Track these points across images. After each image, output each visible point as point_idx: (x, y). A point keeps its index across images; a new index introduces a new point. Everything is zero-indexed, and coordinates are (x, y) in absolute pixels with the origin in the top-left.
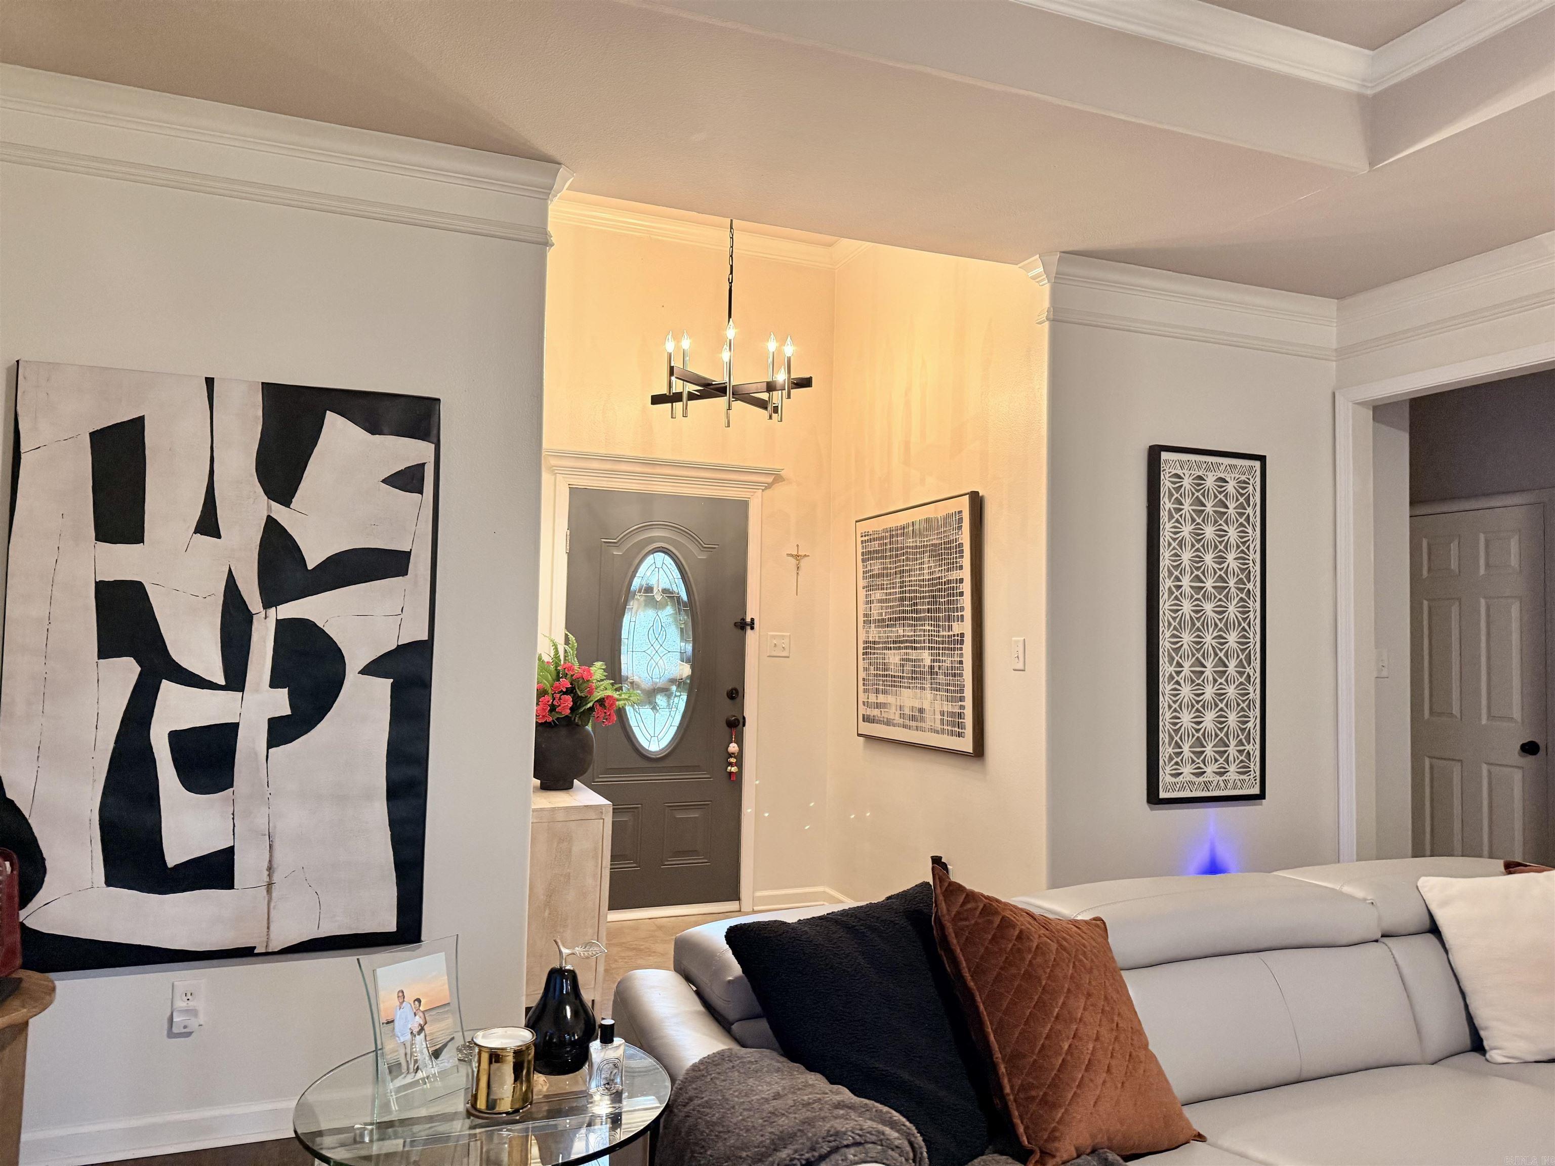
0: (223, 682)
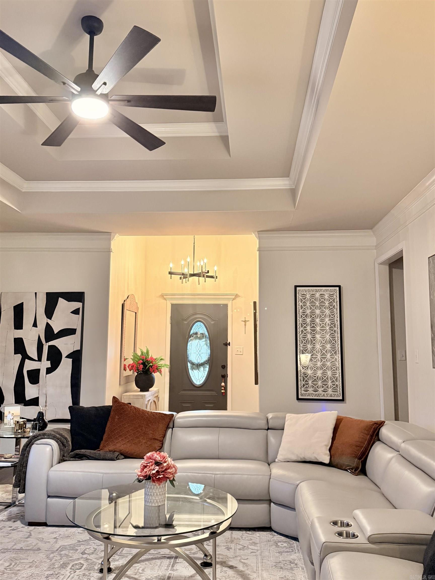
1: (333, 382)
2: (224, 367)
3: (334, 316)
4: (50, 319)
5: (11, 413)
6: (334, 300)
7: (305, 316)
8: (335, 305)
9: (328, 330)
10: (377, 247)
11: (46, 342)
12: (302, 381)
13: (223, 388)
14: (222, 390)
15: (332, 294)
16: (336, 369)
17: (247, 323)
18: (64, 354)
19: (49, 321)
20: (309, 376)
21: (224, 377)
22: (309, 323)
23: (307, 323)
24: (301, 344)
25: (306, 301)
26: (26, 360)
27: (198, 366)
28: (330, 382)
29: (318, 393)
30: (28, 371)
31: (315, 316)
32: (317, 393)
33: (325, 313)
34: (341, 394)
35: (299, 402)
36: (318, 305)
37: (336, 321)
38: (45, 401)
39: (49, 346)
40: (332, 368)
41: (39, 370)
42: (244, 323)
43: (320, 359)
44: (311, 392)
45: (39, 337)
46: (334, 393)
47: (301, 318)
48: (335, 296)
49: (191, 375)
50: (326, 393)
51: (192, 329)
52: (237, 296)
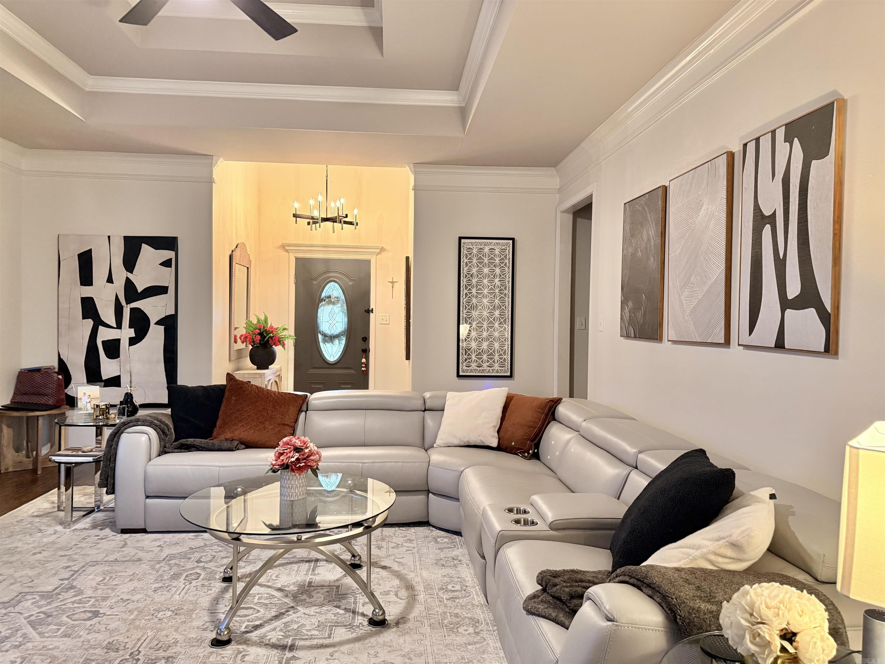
0: (115, 326)
1: (501, 355)
2: (366, 339)
3: (506, 277)
4: (131, 272)
5: (87, 394)
6: (506, 256)
7: (470, 276)
8: (507, 263)
9: (497, 293)
10: (560, 190)
11: (128, 303)
12: (464, 355)
13: (363, 365)
14: (363, 367)
15: (504, 249)
16: (505, 340)
17: (395, 285)
18: (153, 319)
19: (130, 275)
20: (472, 349)
21: (366, 352)
22: (475, 285)
23: (473, 284)
24: (464, 310)
25: (472, 256)
26: (100, 327)
27: (331, 338)
28: (497, 355)
29: (483, 369)
30: (103, 342)
31: (483, 276)
32: (481, 368)
33: (495, 273)
34: (509, 370)
35: (459, 379)
36: (487, 262)
37: (507, 283)
38: (129, 381)
39: (132, 309)
40: (500, 339)
41: (119, 340)
42: (391, 284)
43: (486, 329)
44: (474, 368)
45: (117, 296)
46: (501, 368)
47: (466, 277)
48: (507, 251)
49: (323, 350)
50: (492, 368)
51: (324, 291)
52: (382, 250)
